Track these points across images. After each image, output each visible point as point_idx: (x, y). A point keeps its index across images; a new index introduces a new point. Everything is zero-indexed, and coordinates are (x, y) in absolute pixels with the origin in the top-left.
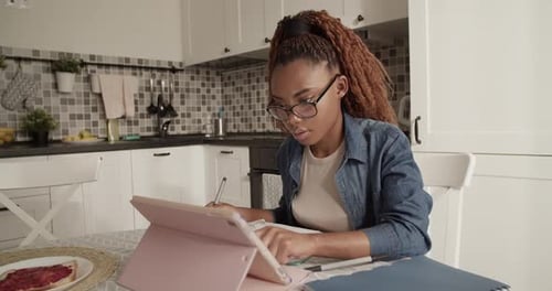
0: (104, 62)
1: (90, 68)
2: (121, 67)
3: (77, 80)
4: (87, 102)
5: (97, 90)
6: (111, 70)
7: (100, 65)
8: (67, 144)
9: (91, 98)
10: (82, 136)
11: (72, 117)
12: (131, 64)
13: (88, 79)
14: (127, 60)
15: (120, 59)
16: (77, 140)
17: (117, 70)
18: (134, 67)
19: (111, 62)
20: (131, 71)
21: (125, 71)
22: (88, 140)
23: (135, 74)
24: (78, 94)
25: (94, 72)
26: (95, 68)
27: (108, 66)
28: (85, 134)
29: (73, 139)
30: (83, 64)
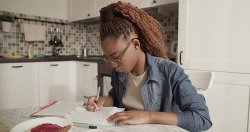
0: (27, 18)
1: (19, 20)
2: (36, 21)
3: (13, 26)
4: (18, 37)
5: (22, 32)
6: (31, 22)
7: (25, 19)
8: (6, 58)
9: (20, 35)
10: (13, 54)
11: (10, 44)
12: (41, 20)
13: (18, 26)
14: (39, 17)
15: (36, 17)
16: (11, 56)
17: (34, 22)
18: (43, 21)
19: (31, 18)
20: (41, 23)
21: (38, 23)
22: (17, 57)
23: (43, 25)
24: (13, 33)
25: (22, 22)
26: (23, 21)
27: (29, 20)
28: (15, 53)
29: (8, 56)
30: (16, 18)
